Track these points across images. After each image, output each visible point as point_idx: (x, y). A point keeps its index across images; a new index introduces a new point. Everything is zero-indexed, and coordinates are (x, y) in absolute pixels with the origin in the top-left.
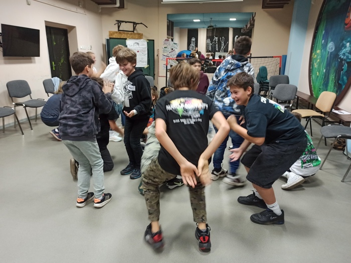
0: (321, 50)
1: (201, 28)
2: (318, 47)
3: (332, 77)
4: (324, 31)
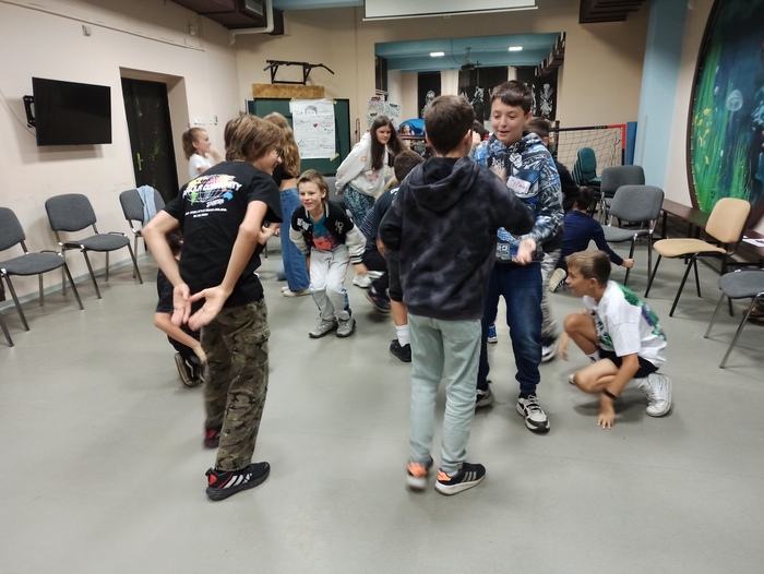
0: (713, 109)
1: (446, 70)
2: (704, 102)
3: (739, 166)
4: (718, 68)
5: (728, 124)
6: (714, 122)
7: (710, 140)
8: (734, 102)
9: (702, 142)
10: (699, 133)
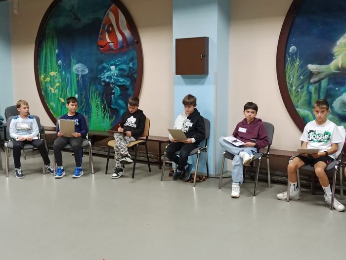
0: (60, 72)
3: (95, 102)
4: (57, 51)
5: (78, 81)
6: (63, 79)
7: (62, 89)
8: (80, 70)
9: (53, 90)
10: (48, 85)
